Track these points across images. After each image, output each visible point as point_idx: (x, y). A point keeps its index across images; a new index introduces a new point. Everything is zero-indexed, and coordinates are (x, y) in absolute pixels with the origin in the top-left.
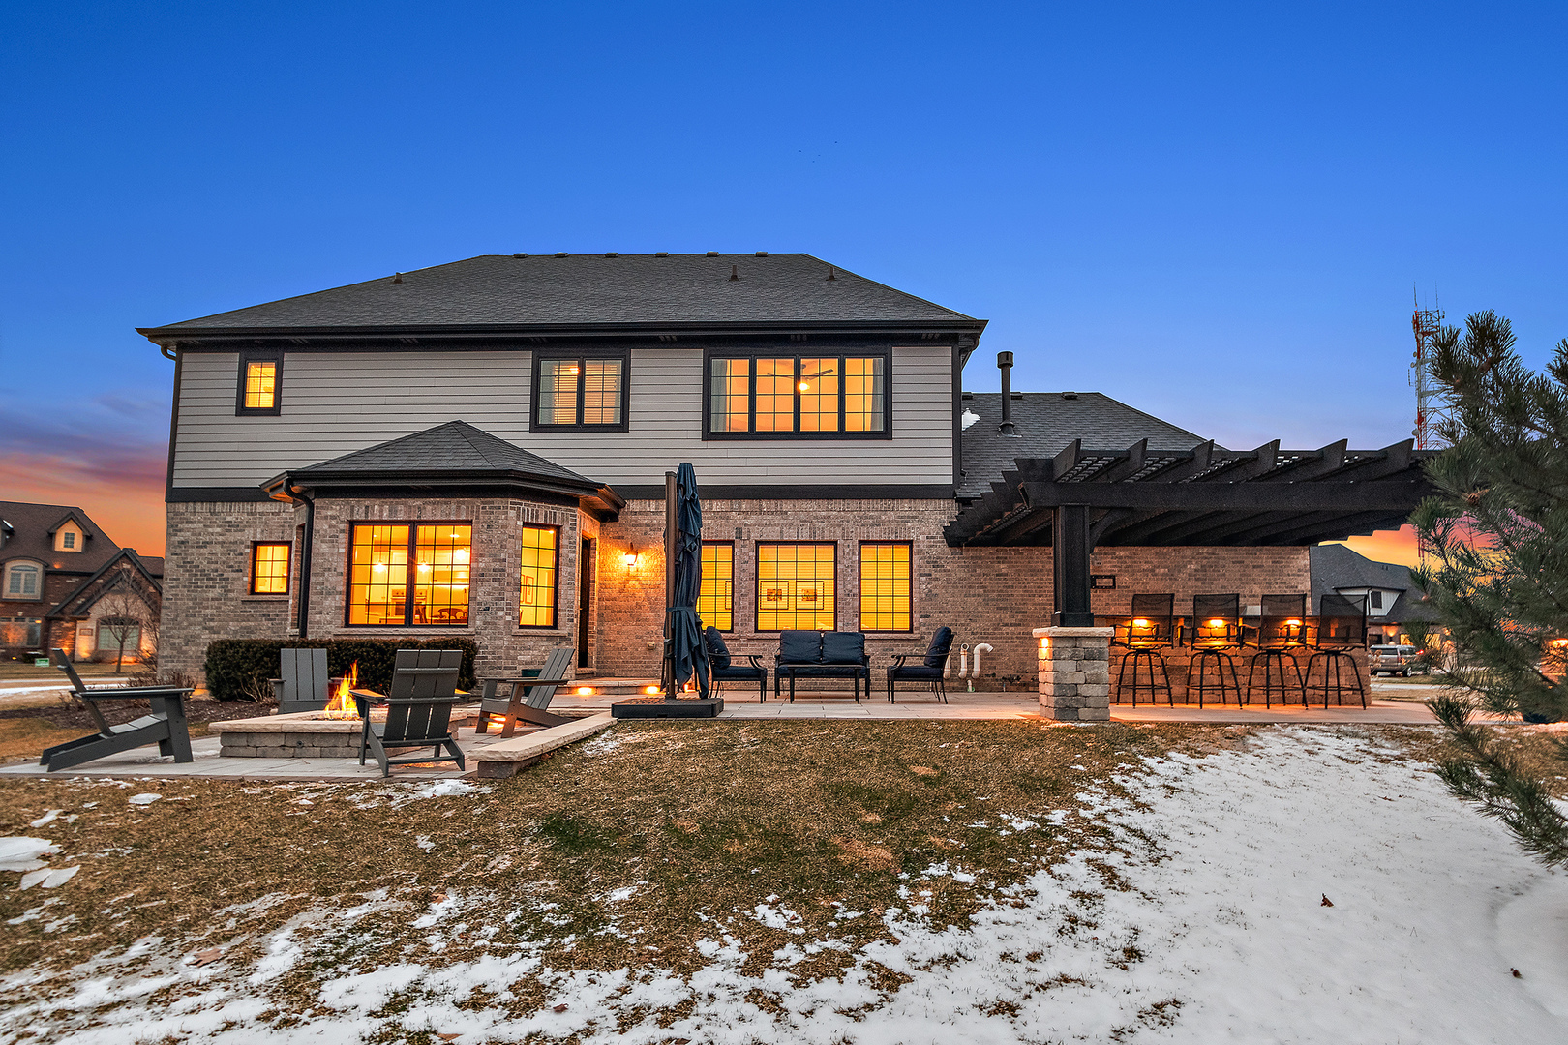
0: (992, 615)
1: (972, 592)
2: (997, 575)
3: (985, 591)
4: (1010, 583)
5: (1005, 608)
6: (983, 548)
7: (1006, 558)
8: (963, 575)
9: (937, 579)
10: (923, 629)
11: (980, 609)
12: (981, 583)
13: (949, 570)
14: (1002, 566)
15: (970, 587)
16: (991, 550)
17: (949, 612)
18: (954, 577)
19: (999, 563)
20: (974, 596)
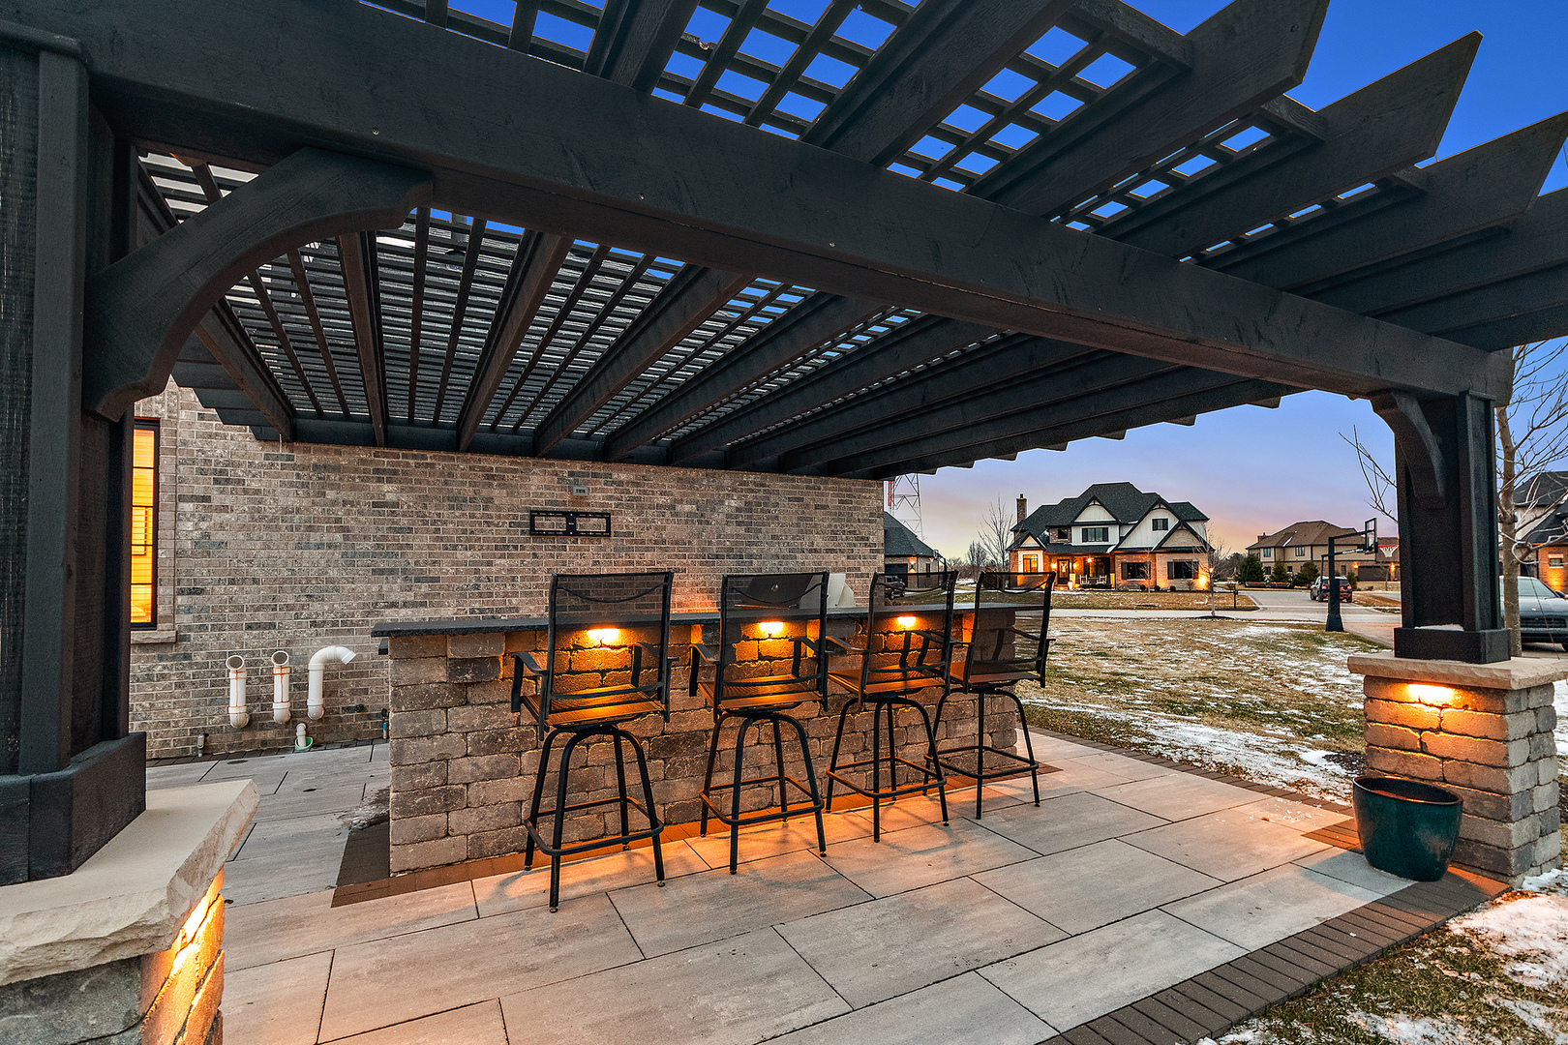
0: (360, 586)
1: (315, 538)
2: (375, 505)
3: (346, 538)
4: (404, 522)
5: (392, 572)
6: (343, 449)
7: (395, 472)
8: (292, 501)
9: (224, 509)
10: (185, 619)
11: (333, 573)
12: (338, 520)
13: (257, 492)
14: (386, 487)
15: (310, 529)
16: (363, 453)
17: (255, 581)
18: (270, 507)
19: (380, 480)
20: (318, 546)
